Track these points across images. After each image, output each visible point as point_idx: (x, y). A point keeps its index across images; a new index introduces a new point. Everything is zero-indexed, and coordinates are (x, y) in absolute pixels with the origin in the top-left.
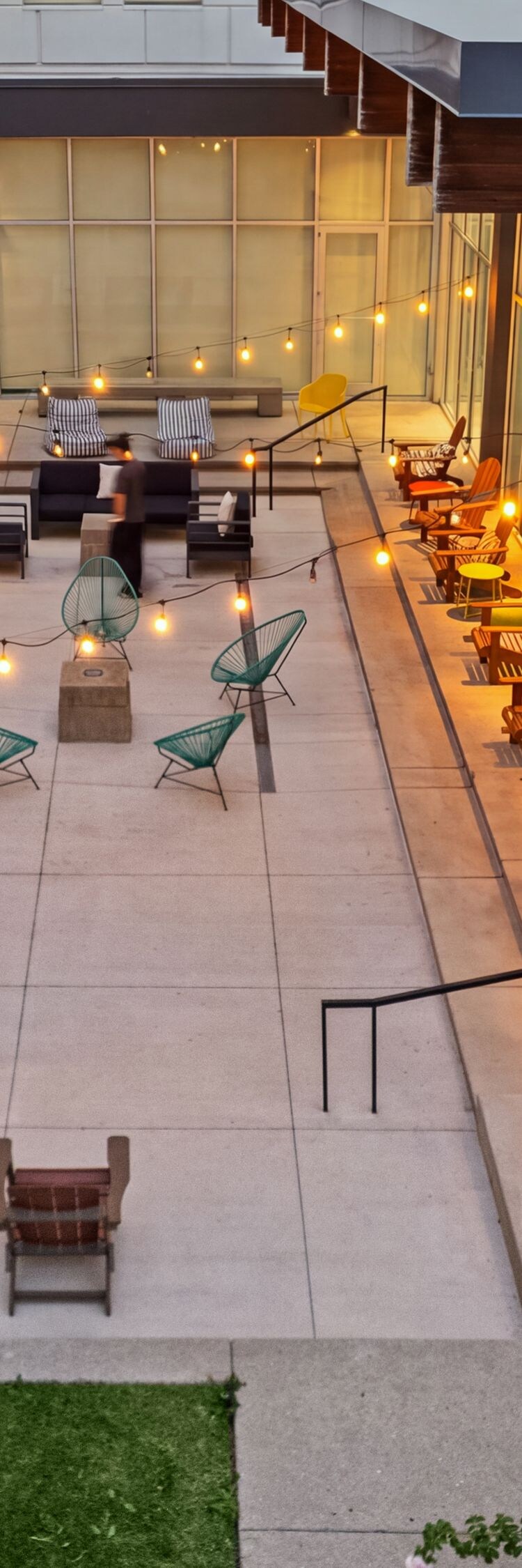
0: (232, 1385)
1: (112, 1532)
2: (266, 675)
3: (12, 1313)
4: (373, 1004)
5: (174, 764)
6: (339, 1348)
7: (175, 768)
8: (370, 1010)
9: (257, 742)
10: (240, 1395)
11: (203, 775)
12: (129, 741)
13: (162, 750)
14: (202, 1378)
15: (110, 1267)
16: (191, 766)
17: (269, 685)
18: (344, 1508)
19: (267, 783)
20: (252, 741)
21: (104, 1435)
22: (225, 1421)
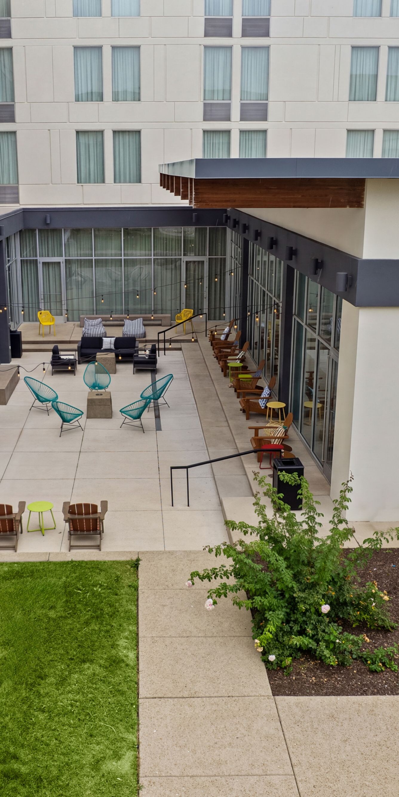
0: (138, 560)
1: (100, 590)
2: (160, 397)
3: (70, 551)
4: (187, 468)
5: (126, 419)
6: (171, 553)
7: (127, 421)
8: (186, 469)
9: (156, 417)
10: (140, 562)
11: (137, 422)
12: (111, 418)
13: (123, 414)
14: (128, 559)
15: (101, 539)
16: (132, 419)
17: (161, 401)
18: (170, 585)
19: (158, 428)
20: (154, 417)
21: (98, 571)
22: (136, 568)
